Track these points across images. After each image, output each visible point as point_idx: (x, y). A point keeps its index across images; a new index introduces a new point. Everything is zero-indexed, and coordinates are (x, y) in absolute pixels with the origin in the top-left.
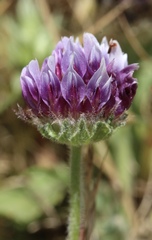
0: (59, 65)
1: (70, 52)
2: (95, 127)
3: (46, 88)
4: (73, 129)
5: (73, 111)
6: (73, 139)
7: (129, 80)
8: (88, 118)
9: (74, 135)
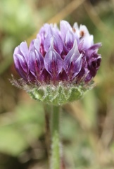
0: (42, 45)
1: (50, 35)
2: (70, 91)
3: (33, 63)
4: (54, 93)
5: (53, 80)
6: (54, 101)
7: (95, 56)
8: (65, 85)
9: (55, 97)
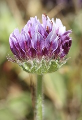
0: (30, 33)
1: (35, 24)
2: (51, 63)
3: (24, 43)
4: (39, 65)
5: (38, 55)
6: (38, 71)
7: (68, 39)
8: (46, 59)
9: (39, 68)
